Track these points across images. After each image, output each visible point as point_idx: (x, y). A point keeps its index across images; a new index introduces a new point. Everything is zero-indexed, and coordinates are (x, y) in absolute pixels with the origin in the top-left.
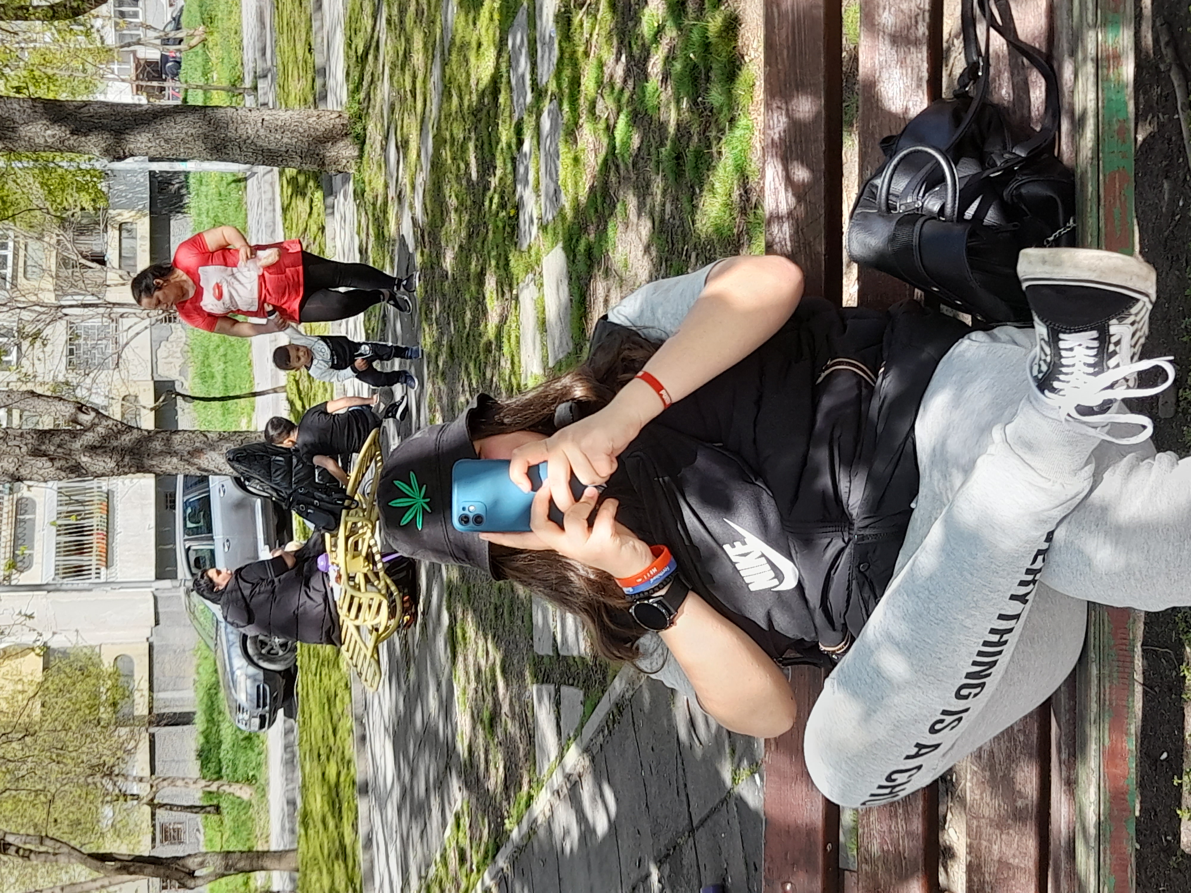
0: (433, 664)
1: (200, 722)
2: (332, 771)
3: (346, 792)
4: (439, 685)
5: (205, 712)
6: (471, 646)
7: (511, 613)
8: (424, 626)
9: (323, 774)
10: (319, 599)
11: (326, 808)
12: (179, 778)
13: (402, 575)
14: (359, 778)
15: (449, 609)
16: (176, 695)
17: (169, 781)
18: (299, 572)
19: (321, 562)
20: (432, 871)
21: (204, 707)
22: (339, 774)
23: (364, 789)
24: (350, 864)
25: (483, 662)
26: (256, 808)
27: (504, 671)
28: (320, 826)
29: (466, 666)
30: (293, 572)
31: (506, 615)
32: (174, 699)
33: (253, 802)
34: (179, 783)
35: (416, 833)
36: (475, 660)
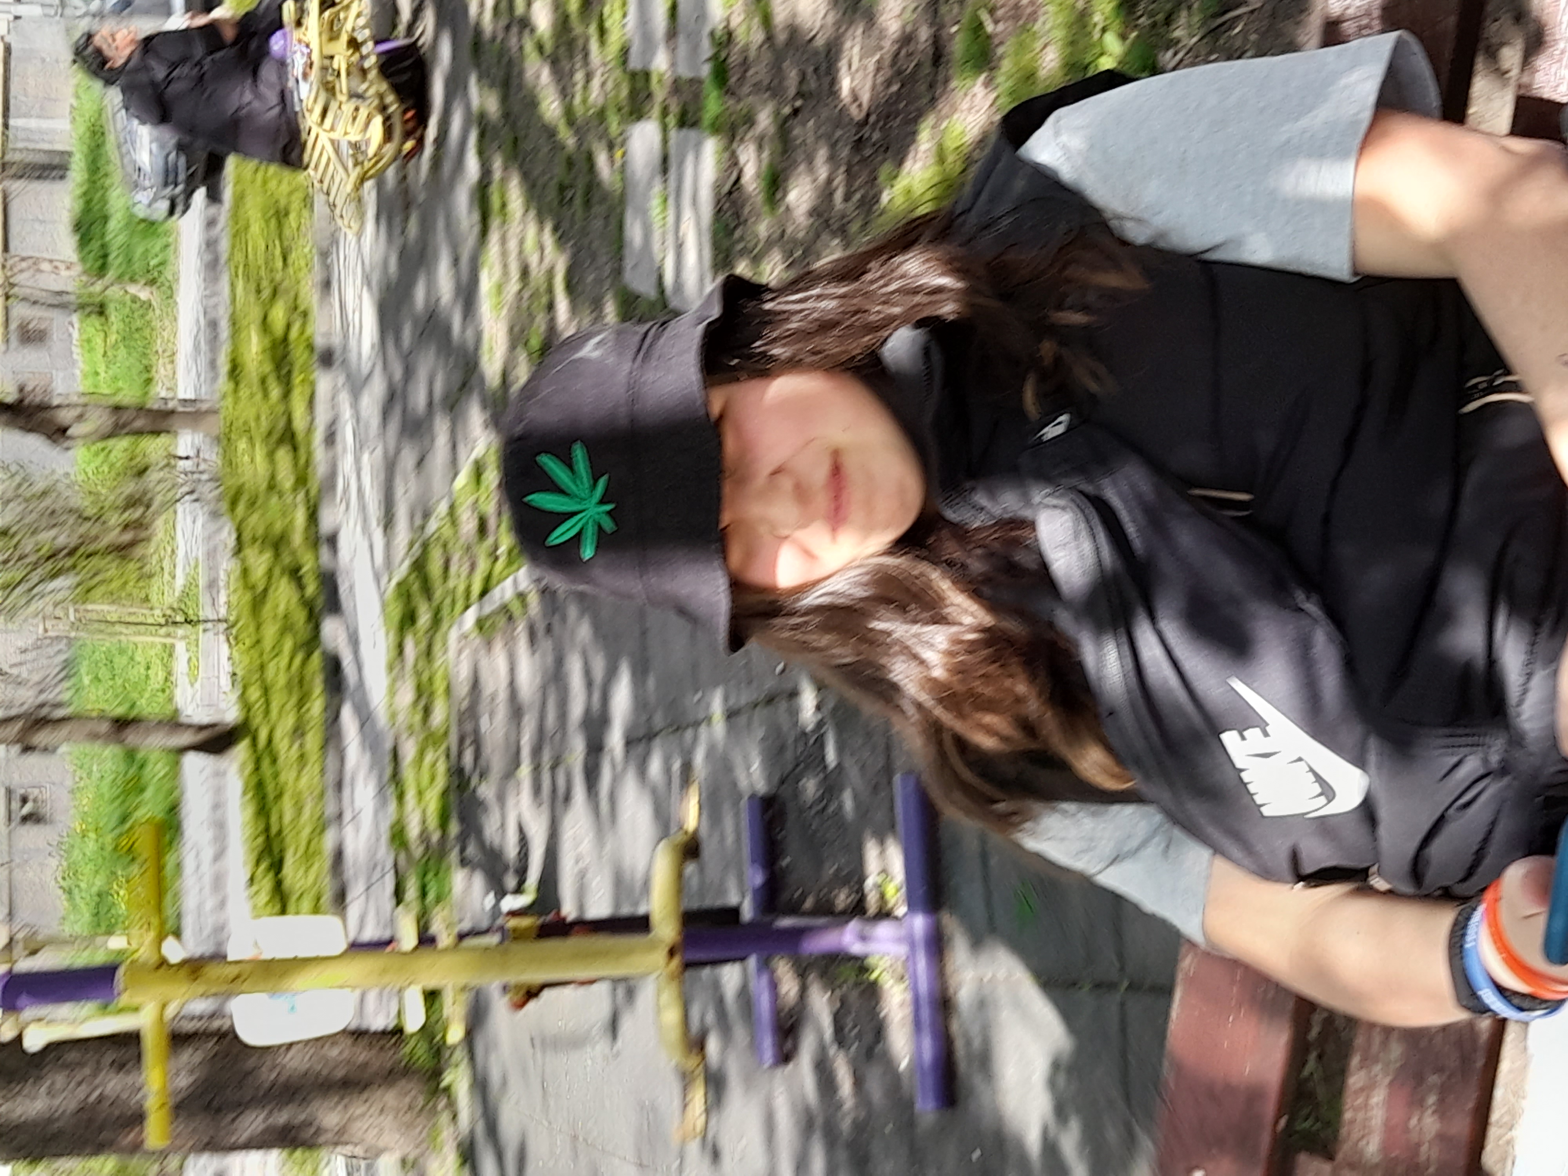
0: (448, 225)
1: (77, 172)
2: (279, 315)
3: (299, 355)
4: (456, 262)
5: (86, 156)
6: (514, 228)
7: (587, 203)
8: (436, 162)
9: (265, 318)
10: (273, 98)
11: (268, 367)
12: (45, 260)
13: (405, 77)
14: (320, 342)
15: (481, 153)
16: (45, 124)
17: (30, 262)
18: (243, 53)
19: (276, 43)
20: (433, 525)
21: (85, 149)
22: (288, 327)
23: (327, 359)
24: (302, 461)
25: (533, 260)
26: (158, 312)
27: (571, 287)
28: (256, 387)
29: (504, 254)
30: (233, 51)
31: (578, 201)
32: (41, 132)
33: (154, 303)
34: (45, 266)
35: (408, 458)
36: (521, 252)
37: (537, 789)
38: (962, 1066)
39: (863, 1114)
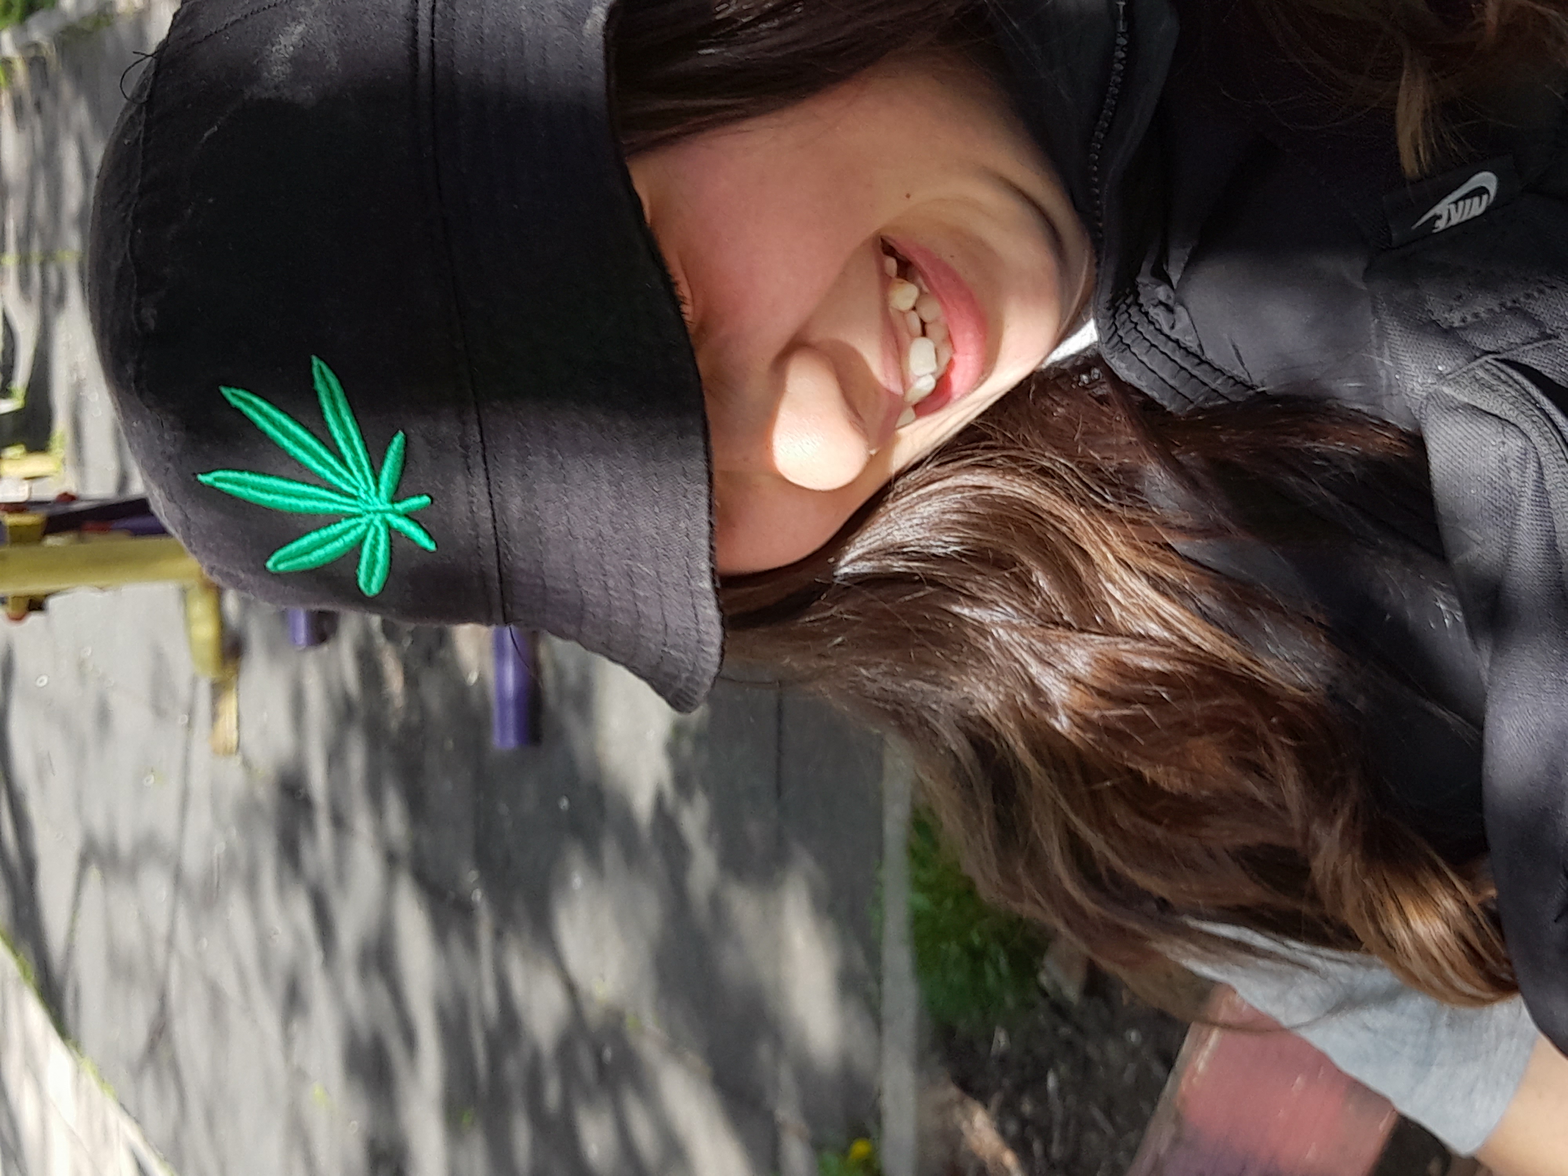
37: (24, 282)
38: (551, 699)
39: (415, 718)
